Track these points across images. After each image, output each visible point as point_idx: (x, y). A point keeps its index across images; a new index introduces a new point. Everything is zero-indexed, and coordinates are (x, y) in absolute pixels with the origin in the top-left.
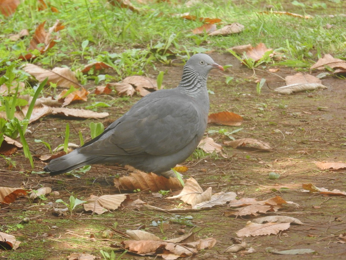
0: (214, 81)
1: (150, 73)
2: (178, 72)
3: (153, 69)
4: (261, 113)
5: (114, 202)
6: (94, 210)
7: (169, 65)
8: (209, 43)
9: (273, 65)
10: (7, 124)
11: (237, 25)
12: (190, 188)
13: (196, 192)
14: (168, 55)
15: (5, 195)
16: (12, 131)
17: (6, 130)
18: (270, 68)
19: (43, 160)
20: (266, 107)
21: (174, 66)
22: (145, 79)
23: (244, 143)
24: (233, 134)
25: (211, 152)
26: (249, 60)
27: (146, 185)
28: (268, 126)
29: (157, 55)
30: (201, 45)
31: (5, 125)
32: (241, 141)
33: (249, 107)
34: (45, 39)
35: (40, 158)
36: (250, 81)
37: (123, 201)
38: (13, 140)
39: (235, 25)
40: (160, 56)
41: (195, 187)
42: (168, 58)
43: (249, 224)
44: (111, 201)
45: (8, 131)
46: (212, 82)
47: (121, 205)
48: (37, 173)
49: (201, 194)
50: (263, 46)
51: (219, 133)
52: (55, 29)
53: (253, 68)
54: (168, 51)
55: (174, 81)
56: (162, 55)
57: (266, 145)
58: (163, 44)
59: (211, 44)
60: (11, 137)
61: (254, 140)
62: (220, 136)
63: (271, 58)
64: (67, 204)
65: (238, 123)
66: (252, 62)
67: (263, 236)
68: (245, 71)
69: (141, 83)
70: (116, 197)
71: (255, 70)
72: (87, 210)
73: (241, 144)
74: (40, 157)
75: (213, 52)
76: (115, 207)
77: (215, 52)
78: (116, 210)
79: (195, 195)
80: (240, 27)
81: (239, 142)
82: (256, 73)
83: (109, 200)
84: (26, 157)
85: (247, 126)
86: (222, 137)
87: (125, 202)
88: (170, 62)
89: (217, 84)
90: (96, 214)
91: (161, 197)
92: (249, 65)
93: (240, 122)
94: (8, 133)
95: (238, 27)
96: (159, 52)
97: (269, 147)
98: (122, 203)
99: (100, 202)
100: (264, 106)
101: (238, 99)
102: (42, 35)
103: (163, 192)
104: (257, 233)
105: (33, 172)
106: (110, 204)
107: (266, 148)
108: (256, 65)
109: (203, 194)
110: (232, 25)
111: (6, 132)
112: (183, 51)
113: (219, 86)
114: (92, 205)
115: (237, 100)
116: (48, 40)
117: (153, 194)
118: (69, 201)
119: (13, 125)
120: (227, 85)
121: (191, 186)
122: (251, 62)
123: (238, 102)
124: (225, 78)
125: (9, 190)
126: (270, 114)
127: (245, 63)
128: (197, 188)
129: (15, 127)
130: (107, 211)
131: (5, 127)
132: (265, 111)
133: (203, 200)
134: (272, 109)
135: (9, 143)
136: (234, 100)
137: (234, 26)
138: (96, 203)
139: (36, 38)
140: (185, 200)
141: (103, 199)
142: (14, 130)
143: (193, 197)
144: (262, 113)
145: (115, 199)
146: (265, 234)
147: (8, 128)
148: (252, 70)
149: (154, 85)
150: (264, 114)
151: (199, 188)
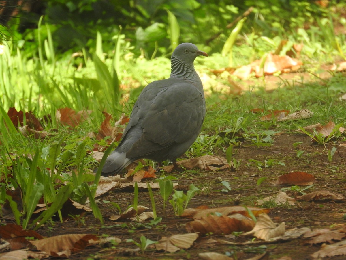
0: (284, 157)
1: (219, 155)
2: (248, 152)
3: (223, 152)
4: (333, 174)
5: (186, 241)
6: (167, 249)
7: (239, 147)
8: (278, 126)
9: (344, 140)
10: (75, 190)
11: (306, 111)
12: (263, 223)
13: (269, 227)
14: (237, 137)
15: (75, 241)
16: (80, 197)
17: (74, 196)
18: (341, 143)
19: (113, 220)
20: (338, 169)
21: (243, 147)
22: (214, 157)
23: (317, 195)
24: (305, 190)
25: (284, 203)
26: (319, 136)
27: (219, 228)
28: (341, 183)
29: (226, 139)
30: (270, 129)
31: (73, 191)
32: (314, 193)
33: (321, 171)
34: (111, 133)
35: (110, 219)
36: (321, 154)
37: (195, 239)
38: (81, 205)
39: (304, 111)
40: (228, 139)
41: (268, 222)
42: (237, 140)
43: (324, 246)
44: (183, 240)
45: (76, 197)
46: (282, 158)
47: (194, 244)
48: (108, 227)
49: (274, 229)
50: (333, 125)
51: (292, 191)
52: (121, 122)
53: (324, 143)
54: (237, 134)
55: (244, 159)
56: (231, 138)
57: (340, 196)
58: (231, 129)
59: (280, 127)
60: (80, 203)
61: (327, 192)
62: (292, 193)
63: (342, 134)
64: (138, 244)
65: (310, 182)
66: (323, 138)
67: (339, 256)
68: (316, 147)
69: (211, 161)
70: (188, 236)
71: (325, 144)
72: (159, 249)
73: (314, 196)
74: (110, 217)
75: (282, 134)
76: (188, 246)
77: (285, 134)
78: (189, 249)
79: (268, 230)
80: (309, 113)
81: (312, 195)
82: (326, 147)
83: (181, 239)
84: (96, 217)
85: (320, 185)
86: (295, 194)
87: (198, 241)
88: (239, 144)
89: (288, 159)
90: (168, 252)
91: (234, 238)
92: (320, 141)
93: (313, 181)
94: (77, 199)
95: (307, 113)
96: (227, 136)
97: (342, 197)
98: (195, 241)
99: (172, 242)
100: (336, 169)
101: (309, 165)
102: (108, 130)
103: (236, 233)
104: (333, 254)
105: (103, 227)
106: (182, 243)
107: (339, 198)
108: (327, 141)
109: (276, 229)
110: (300, 111)
111: (75, 198)
112: (252, 135)
113: (290, 160)
114: (164, 244)
115: (309, 167)
116: (114, 134)
117: (226, 236)
118: (140, 241)
119: (81, 190)
120: (298, 158)
121: (263, 221)
122: (321, 138)
123: (309, 168)
124: (296, 154)
125: (79, 237)
126: (342, 175)
127: (315, 139)
128: (270, 223)
129: (83, 192)
130: (179, 249)
131: (73, 193)
132: (337, 172)
133: (277, 235)
134: (345, 171)
135: (78, 208)
136: (305, 167)
137: (302, 112)
138: (168, 242)
139: (102, 132)
140: (258, 235)
141: (176, 238)
142: (82, 196)
143: (266, 232)
144: (335, 174)
145: (188, 238)
146: (341, 254)
147: (76, 194)
148: (323, 145)
149: (224, 162)
150: (336, 175)
151: (272, 223)
